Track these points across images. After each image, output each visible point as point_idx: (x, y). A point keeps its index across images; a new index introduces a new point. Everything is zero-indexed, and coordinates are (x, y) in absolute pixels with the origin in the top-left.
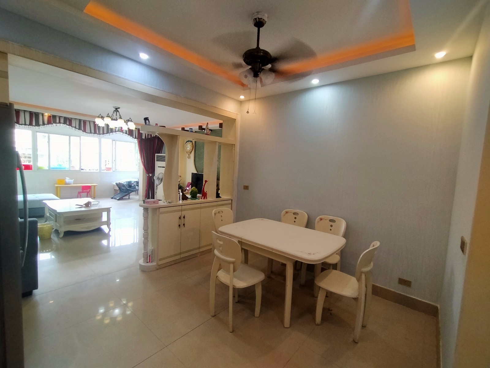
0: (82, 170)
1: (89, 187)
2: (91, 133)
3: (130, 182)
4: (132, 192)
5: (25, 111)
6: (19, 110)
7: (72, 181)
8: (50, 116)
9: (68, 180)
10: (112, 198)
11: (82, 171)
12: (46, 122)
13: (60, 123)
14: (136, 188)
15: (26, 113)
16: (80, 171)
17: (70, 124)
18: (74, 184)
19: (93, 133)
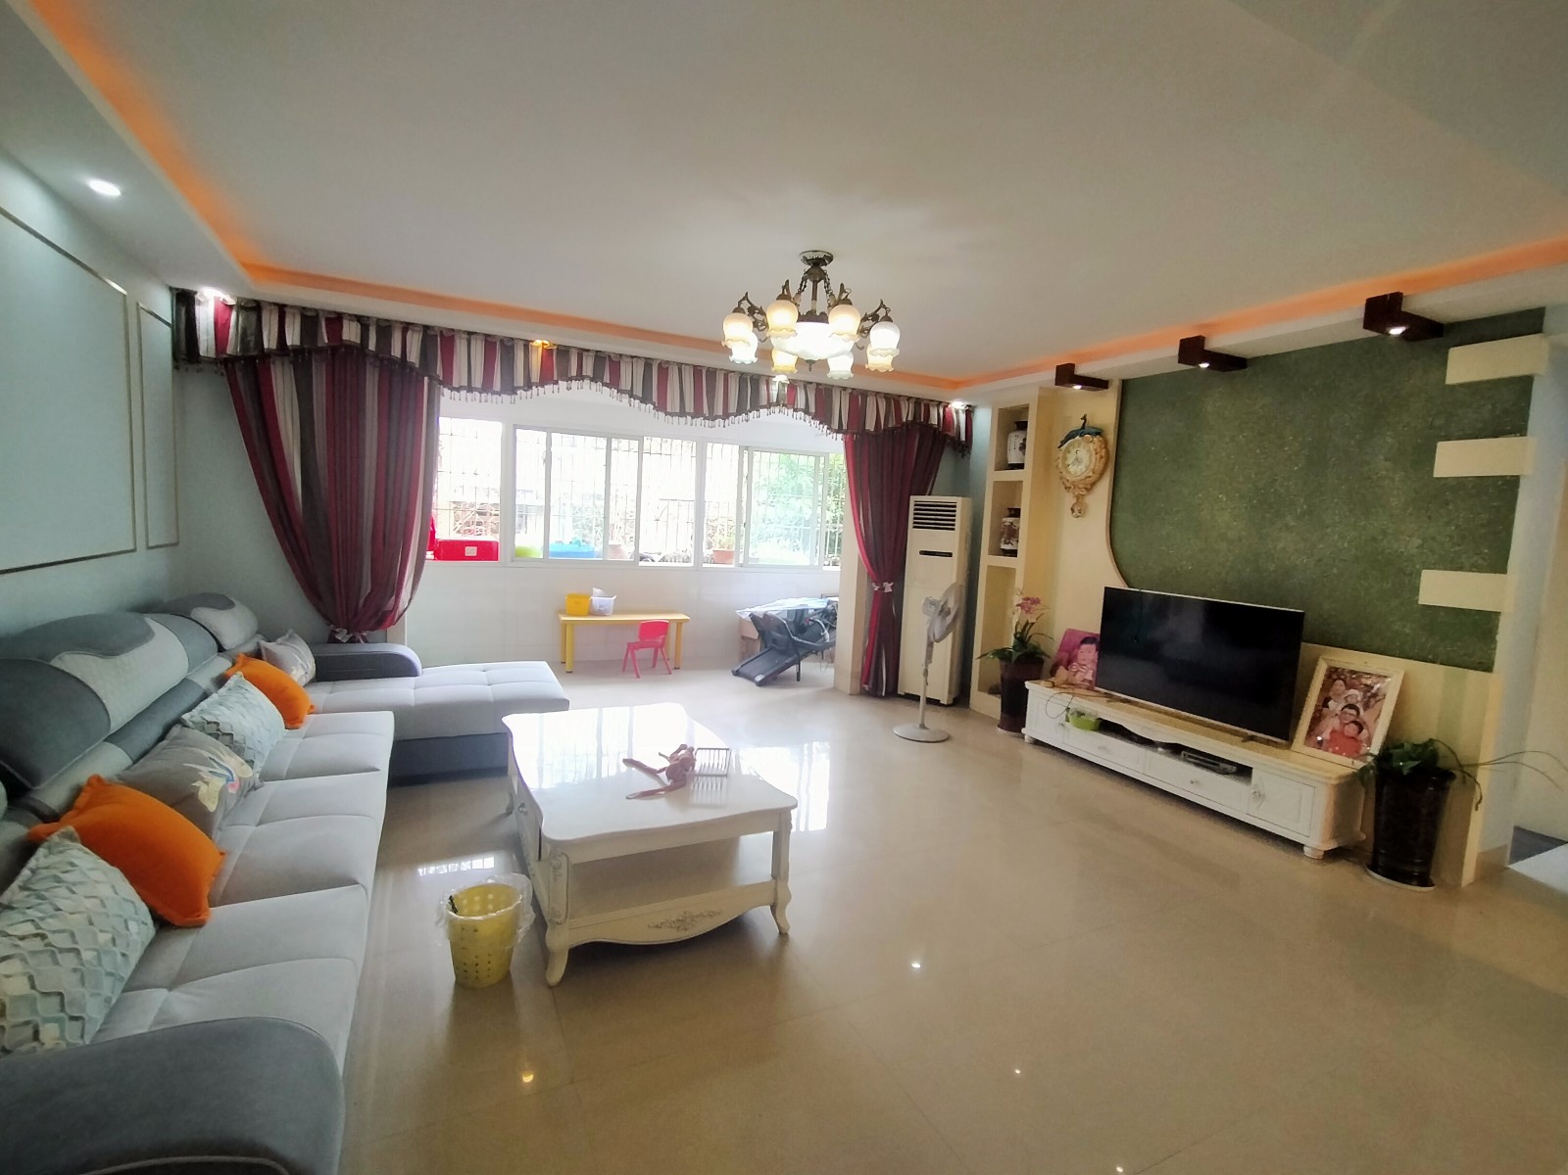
0: (642, 558)
1: (662, 627)
2: (682, 413)
3: (800, 614)
4: (810, 652)
5: (470, 333)
6: (453, 330)
7: (609, 601)
8: (550, 352)
9: (598, 599)
10: (737, 673)
11: (642, 563)
12: (535, 377)
13: (580, 377)
14: (821, 637)
15: (473, 342)
16: (635, 563)
17: (614, 383)
18: (615, 612)
19: (689, 414)
